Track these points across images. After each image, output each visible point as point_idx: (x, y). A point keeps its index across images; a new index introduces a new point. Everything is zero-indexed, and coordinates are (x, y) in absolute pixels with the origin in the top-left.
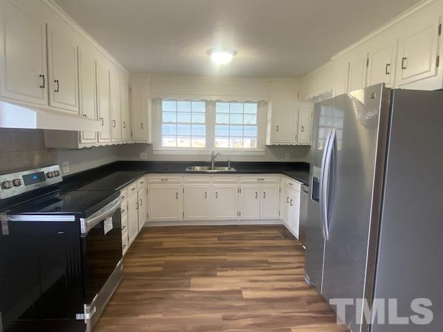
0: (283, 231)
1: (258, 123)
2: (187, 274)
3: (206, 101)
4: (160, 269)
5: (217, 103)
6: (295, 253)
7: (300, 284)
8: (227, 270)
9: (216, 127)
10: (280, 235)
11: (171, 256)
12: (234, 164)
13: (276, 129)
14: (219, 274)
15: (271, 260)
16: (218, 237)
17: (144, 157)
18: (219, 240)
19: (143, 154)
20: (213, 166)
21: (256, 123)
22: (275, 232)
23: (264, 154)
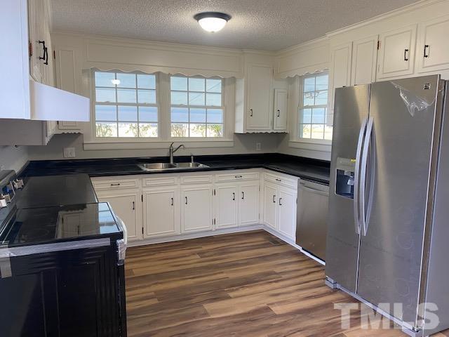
1: (224, 106)
2: (194, 301)
4: (155, 301)
5: (172, 78)
6: (295, 259)
7: (323, 290)
8: (237, 289)
9: (172, 108)
10: (268, 242)
11: (156, 284)
12: (199, 159)
13: (250, 113)
14: (231, 294)
15: (278, 270)
16: (199, 253)
17: (71, 153)
18: (201, 257)
19: (69, 149)
20: (172, 162)
21: (220, 105)
22: (261, 239)
23: (232, 144)
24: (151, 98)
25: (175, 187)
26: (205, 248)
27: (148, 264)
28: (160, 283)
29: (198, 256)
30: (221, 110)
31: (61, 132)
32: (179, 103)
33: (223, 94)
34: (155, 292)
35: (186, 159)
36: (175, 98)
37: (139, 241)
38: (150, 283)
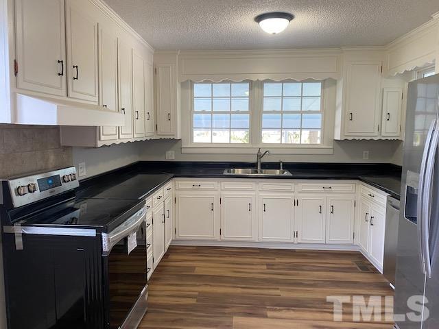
0: (359, 261)
1: (323, 110)
2: (227, 311)
3: (251, 82)
4: (193, 301)
8: (280, 310)
9: (264, 115)
10: (355, 266)
12: (287, 166)
13: (349, 117)
14: (270, 314)
16: (268, 264)
17: (171, 156)
18: (268, 269)
19: (170, 152)
20: (259, 168)
21: (319, 110)
22: (349, 262)
23: (331, 152)
24: (244, 105)
25: (253, 193)
26: (278, 260)
27: (212, 265)
28: (211, 286)
29: (265, 267)
30: (320, 115)
31: (158, 138)
32: (271, 110)
33: (323, 96)
34: (199, 292)
35: (275, 166)
36: (268, 105)
37: (216, 241)
38: (201, 283)
